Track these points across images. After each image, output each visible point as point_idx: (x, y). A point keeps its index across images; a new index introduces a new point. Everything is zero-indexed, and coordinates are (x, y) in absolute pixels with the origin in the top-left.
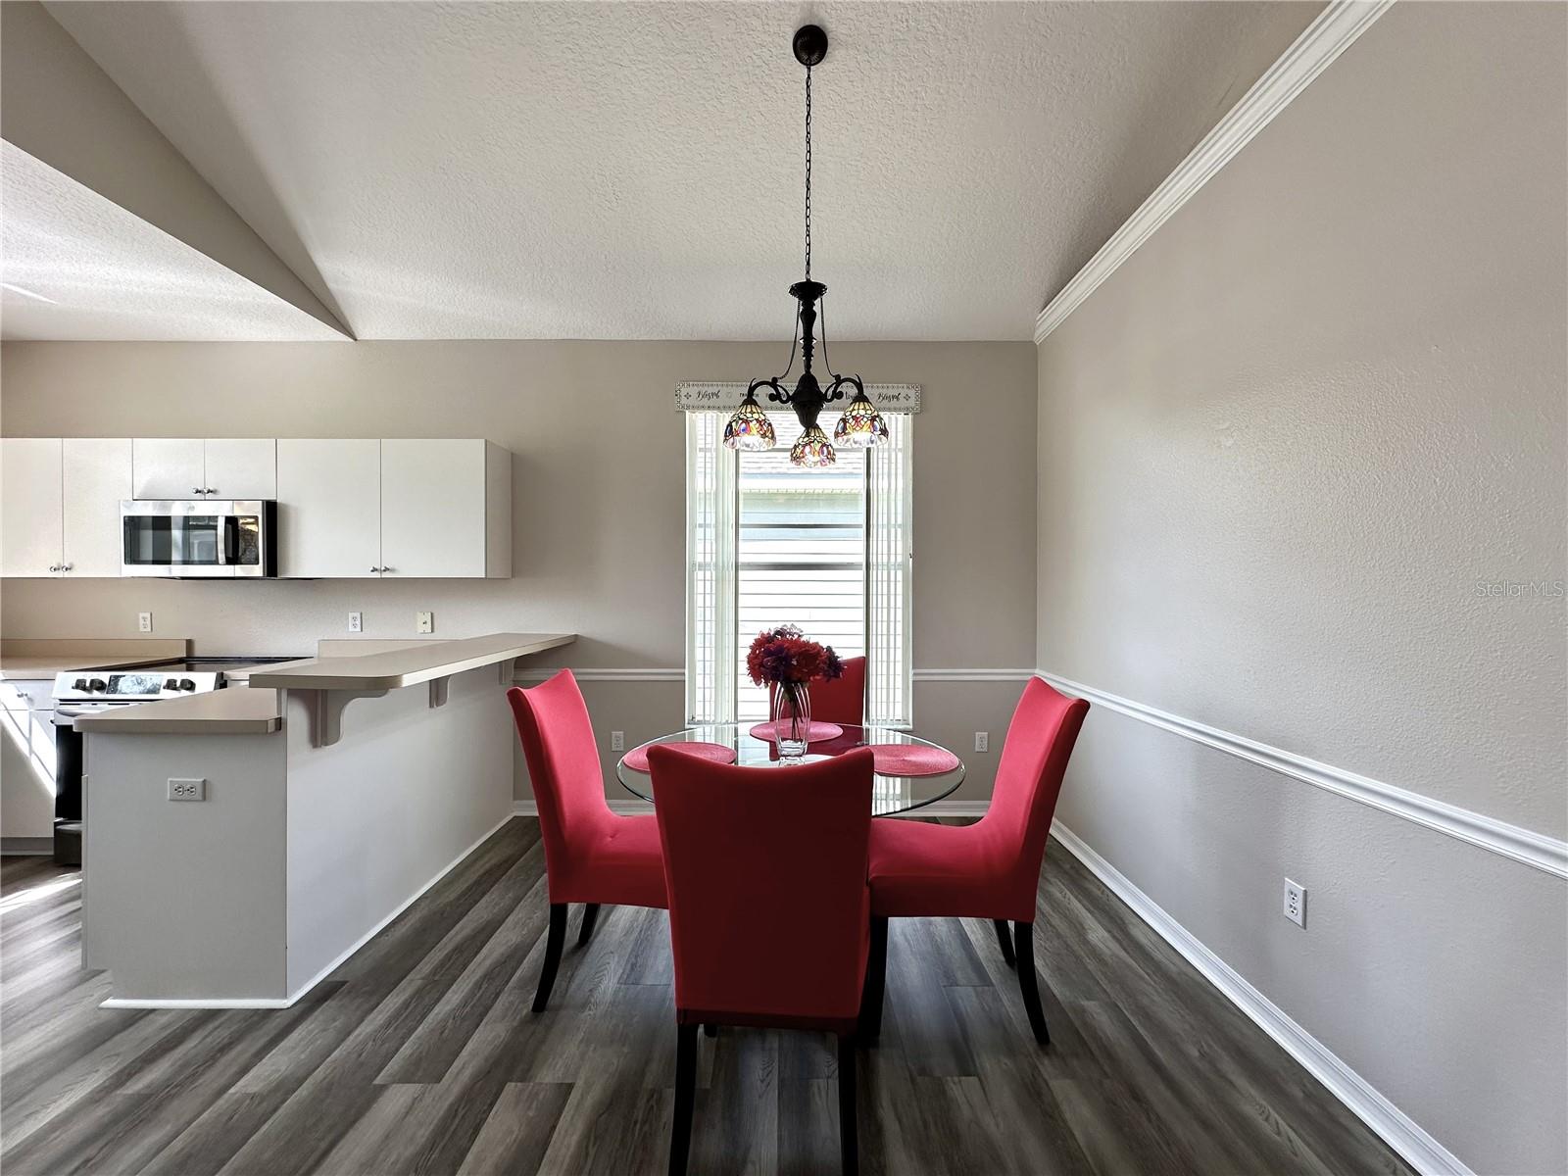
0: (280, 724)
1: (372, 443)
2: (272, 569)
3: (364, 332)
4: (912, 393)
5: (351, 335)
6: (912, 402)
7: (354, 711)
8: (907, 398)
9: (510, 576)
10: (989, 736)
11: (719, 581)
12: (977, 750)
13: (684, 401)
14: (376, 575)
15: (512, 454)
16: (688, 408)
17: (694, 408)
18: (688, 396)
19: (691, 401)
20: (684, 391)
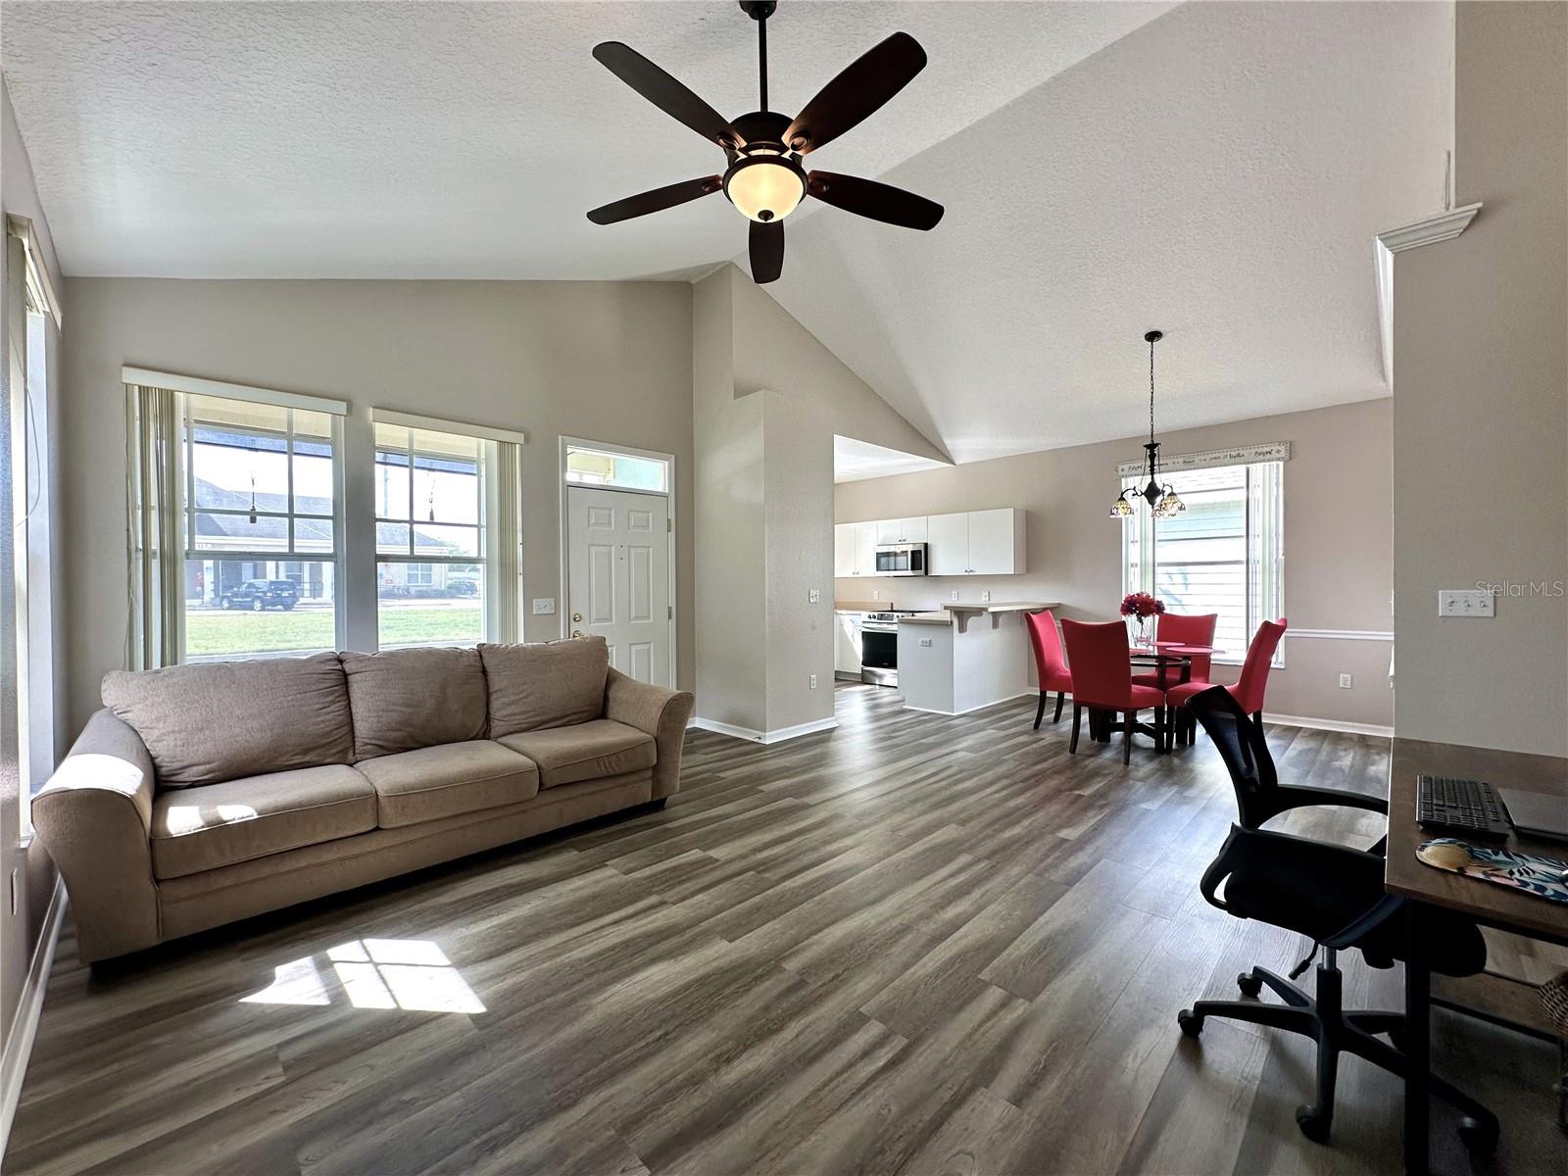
0: (952, 622)
1: (965, 514)
2: (926, 573)
3: (959, 461)
4: (1282, 448)
5: (954, 464)
6: (1282, 454)
7: (972, 622)
8: (1278, 451)
9: (1025, 572)
10: (1352, 678)
11: (1143, 575)
12: (1341, 686)
13: (1121, 473)
14: (967, 574)
15: (1027, 512)
16: (1123, 476)
17: (1126, 476)
18: (1123, 470)
19: (1124, 473)
20: (1121, 467)
